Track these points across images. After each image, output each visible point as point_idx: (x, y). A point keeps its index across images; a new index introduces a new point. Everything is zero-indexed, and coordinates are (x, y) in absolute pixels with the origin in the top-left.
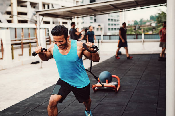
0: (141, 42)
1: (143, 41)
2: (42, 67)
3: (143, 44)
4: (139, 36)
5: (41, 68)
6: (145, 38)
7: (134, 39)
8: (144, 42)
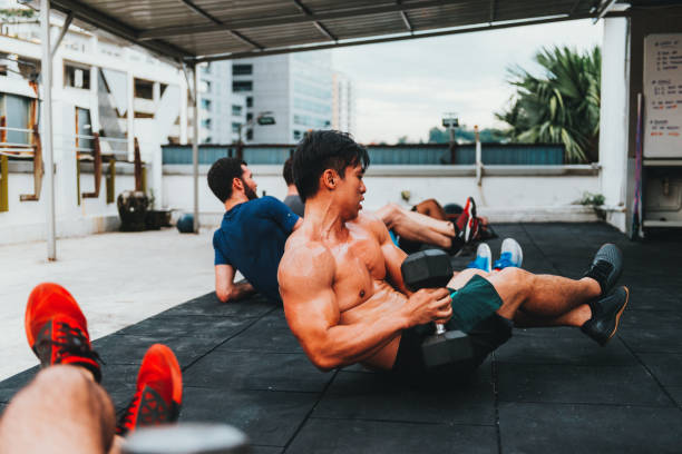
0: (472, 174)
1: (479, 173)
2: (57, 257)
3: (480, 184)
4: (463, 154)
5: (53, 259)
6: (484, 161)
7: (443, 162)
8: (484, 174)
